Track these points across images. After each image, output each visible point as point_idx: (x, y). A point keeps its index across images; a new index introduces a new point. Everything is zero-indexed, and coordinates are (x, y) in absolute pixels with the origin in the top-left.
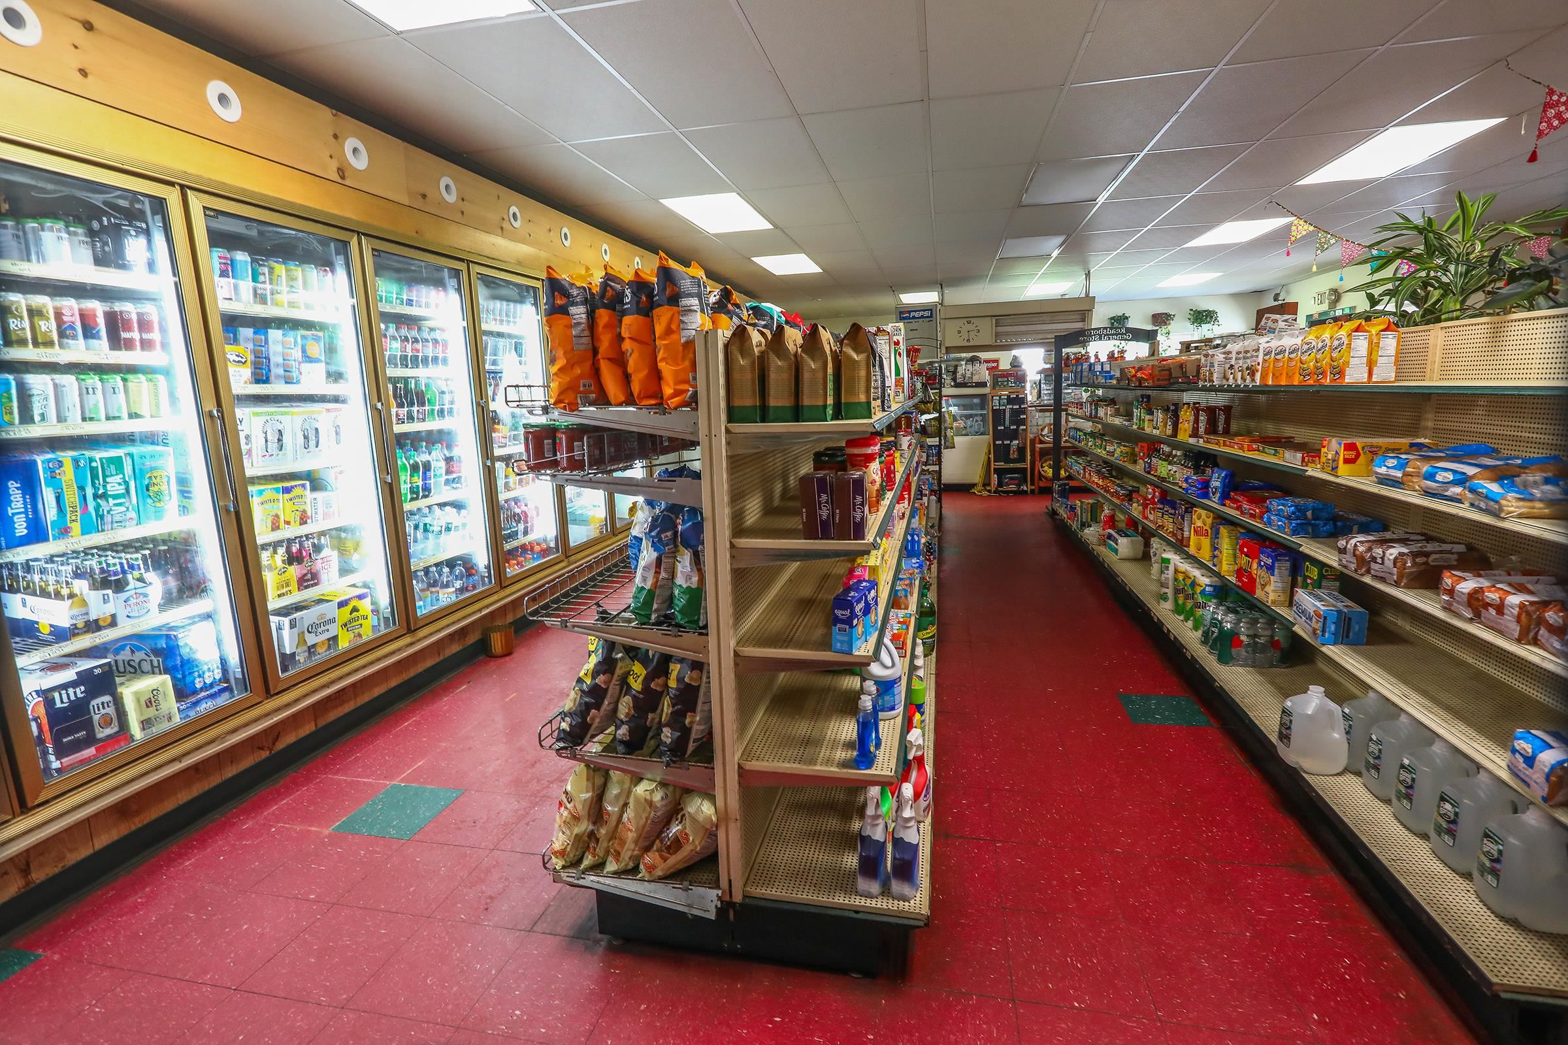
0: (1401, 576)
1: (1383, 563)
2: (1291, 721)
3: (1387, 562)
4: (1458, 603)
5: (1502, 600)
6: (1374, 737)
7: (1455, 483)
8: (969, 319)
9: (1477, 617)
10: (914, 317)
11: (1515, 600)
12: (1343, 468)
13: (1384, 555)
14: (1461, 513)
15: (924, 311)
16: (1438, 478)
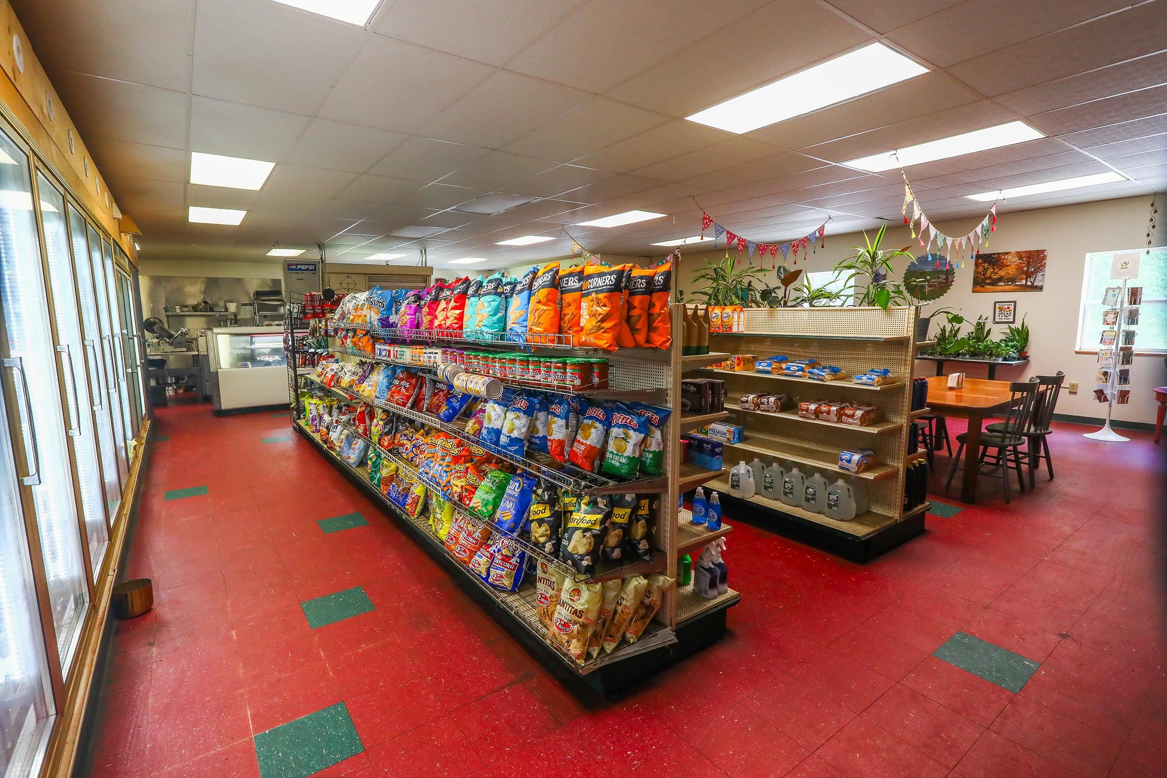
0: (777, 408)
1: (768, 404)
2: (739, 478)
3: (770, 403)
4: (810, 413)
5: (829, 410)
6: (767, 475)
7: (799, 370)
8: (348, 274)
9: (817, 417)
10: (300, 269)
11: (834, 409)
12: (736, 368)
13: (768, 401)
14: (806, 381)
15: (309, 265)
16: (791, 369)
